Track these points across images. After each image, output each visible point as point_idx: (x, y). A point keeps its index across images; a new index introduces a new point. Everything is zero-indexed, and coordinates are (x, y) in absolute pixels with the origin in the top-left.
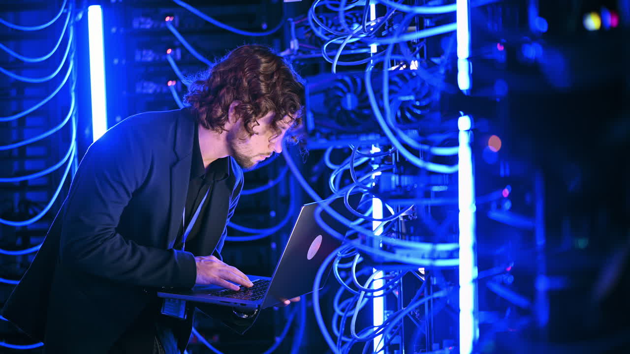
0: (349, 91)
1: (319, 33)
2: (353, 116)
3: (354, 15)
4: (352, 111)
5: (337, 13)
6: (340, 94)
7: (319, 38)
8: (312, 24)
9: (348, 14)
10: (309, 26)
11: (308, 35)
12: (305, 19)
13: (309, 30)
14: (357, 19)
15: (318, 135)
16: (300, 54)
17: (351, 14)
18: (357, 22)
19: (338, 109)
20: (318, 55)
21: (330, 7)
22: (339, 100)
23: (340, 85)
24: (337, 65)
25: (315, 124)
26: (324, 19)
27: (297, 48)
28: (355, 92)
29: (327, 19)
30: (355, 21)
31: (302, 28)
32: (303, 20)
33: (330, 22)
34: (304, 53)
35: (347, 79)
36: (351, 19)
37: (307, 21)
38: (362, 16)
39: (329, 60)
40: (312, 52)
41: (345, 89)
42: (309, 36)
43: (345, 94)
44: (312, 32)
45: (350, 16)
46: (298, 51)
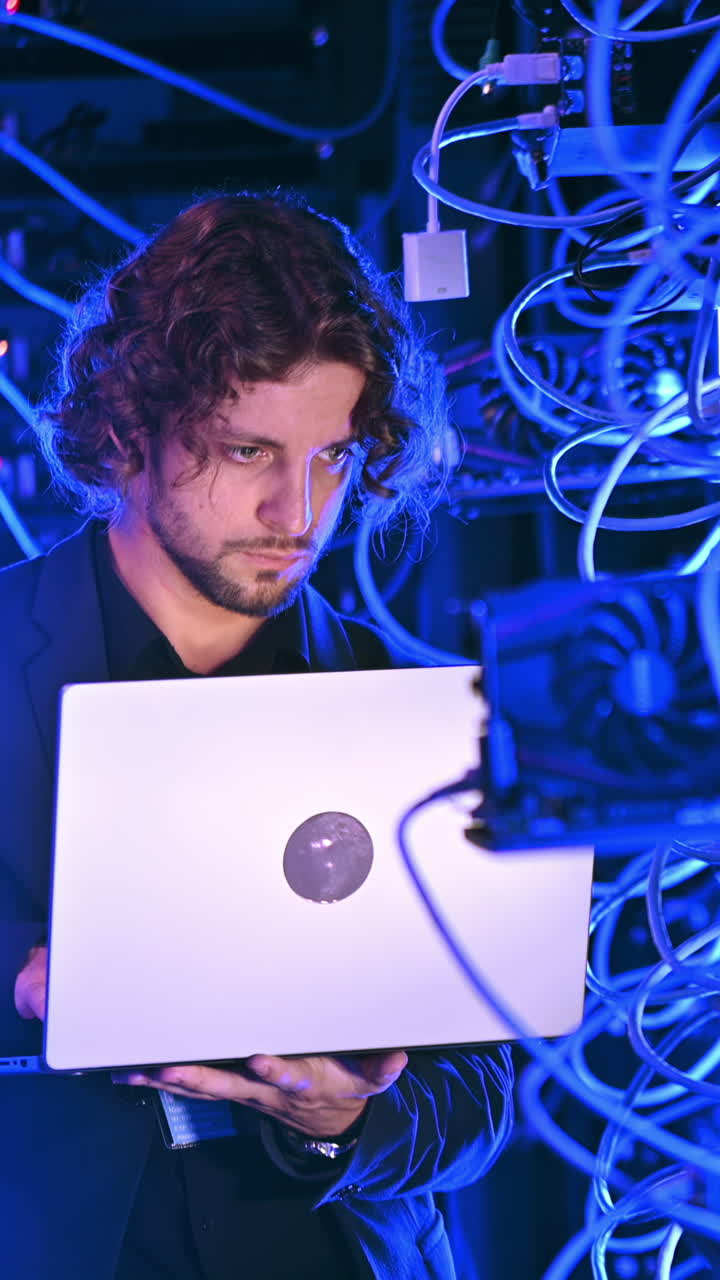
0: (642, 645)
1: (533, 408)
2: (655, 735)
3: (658, 339)
4: (654, 718)
5: (599, 333)
6: (608, 654)
7: (534, 425)
8: (505, 373)
9: (637, 339)
10: (498, 382)
11: (496, 415)
12: (483, 356)
13: (495, 394)
14: (669, 352)
15: (530, 803)
16: (467, 481)
17: (649, 337)
18: (670, 365)
19: (604, 710)
20: (530, 486)
21: (568, 312)
22: (605, 679)
23: (610, 625)
24: (599, 530)
25: (521, 764)
26: (551, 355)
27: (453, 459)
28: (664, 648)
29: (561, 356)
30: (660, 360)
31: (475, 388)
32: (474, 361)
33: (572, 366)
34: (477, 477)
35: (634, 602)
36: (649, 356)
37: (492, 364)
38: (687, 345)
39: (571, 511)
40: (508, 474)
41: (627, 640)
42: (499, 417)
43: (626, 654)
44: (507, 402)
45: (647, 345)
46: (458, 471)
